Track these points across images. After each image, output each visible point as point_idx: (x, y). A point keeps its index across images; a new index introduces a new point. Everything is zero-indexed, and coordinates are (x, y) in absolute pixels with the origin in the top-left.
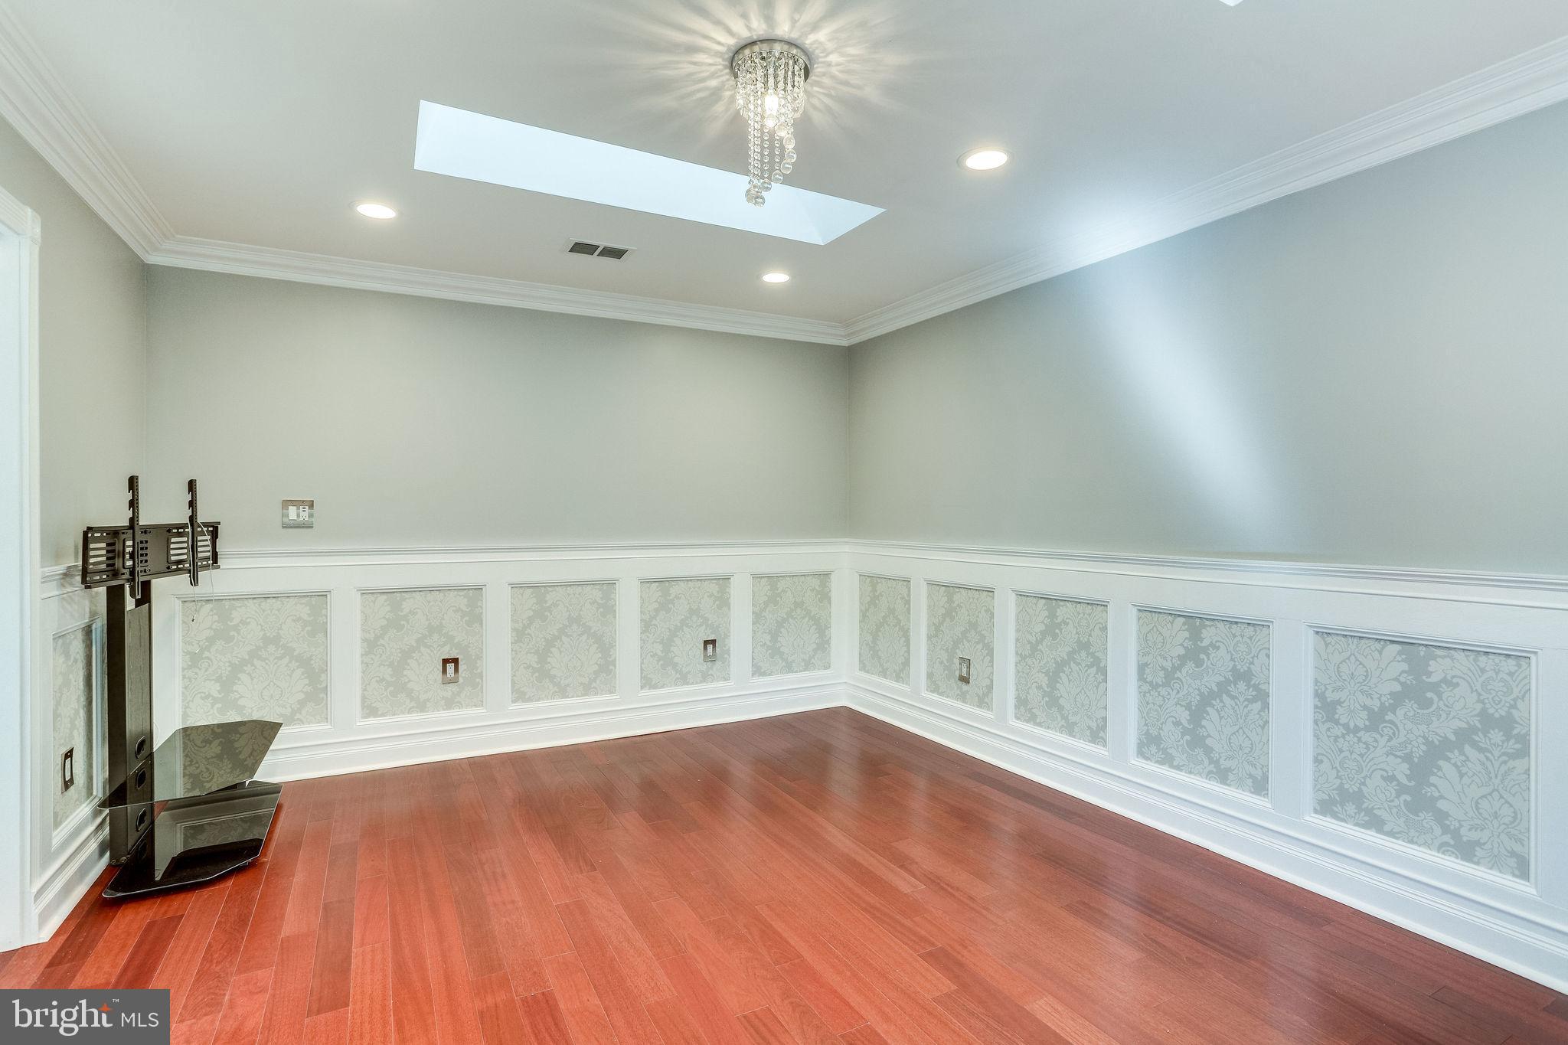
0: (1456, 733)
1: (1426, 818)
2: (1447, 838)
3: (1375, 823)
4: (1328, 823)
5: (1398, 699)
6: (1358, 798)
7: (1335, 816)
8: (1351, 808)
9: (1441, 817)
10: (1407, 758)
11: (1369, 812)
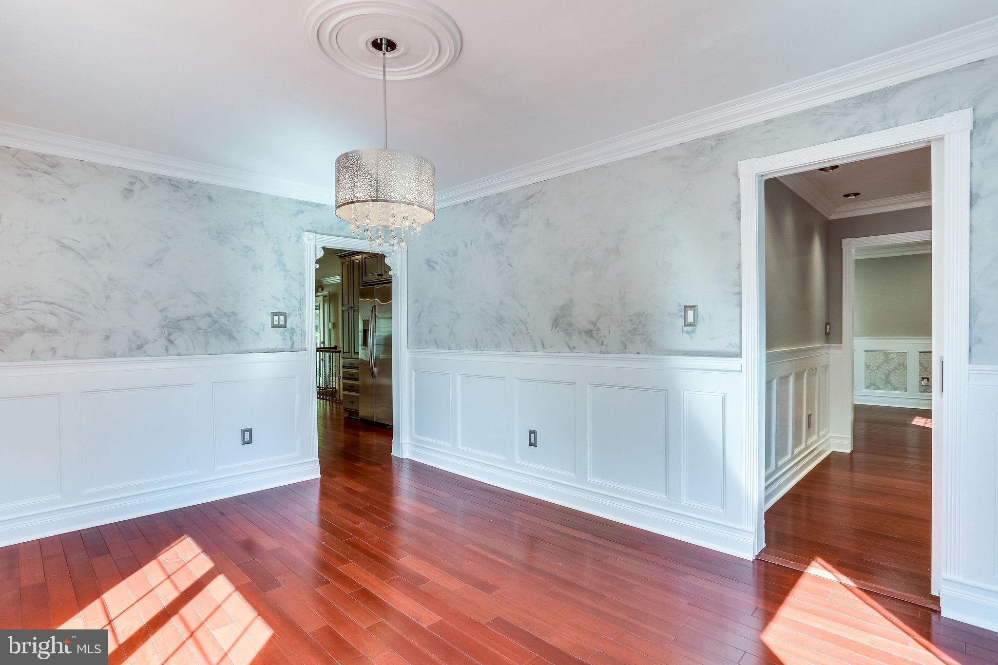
0: (894, 368)
1: (888, 385)
2: (892, 388)
3: (878, 388)
4: (868, 390)
5: (883, 363)
6: (874, 384)
7: (869, 389)
8: (873, 386)
9: (891, 384)
10: (885, 374)
11: (877, 386)
